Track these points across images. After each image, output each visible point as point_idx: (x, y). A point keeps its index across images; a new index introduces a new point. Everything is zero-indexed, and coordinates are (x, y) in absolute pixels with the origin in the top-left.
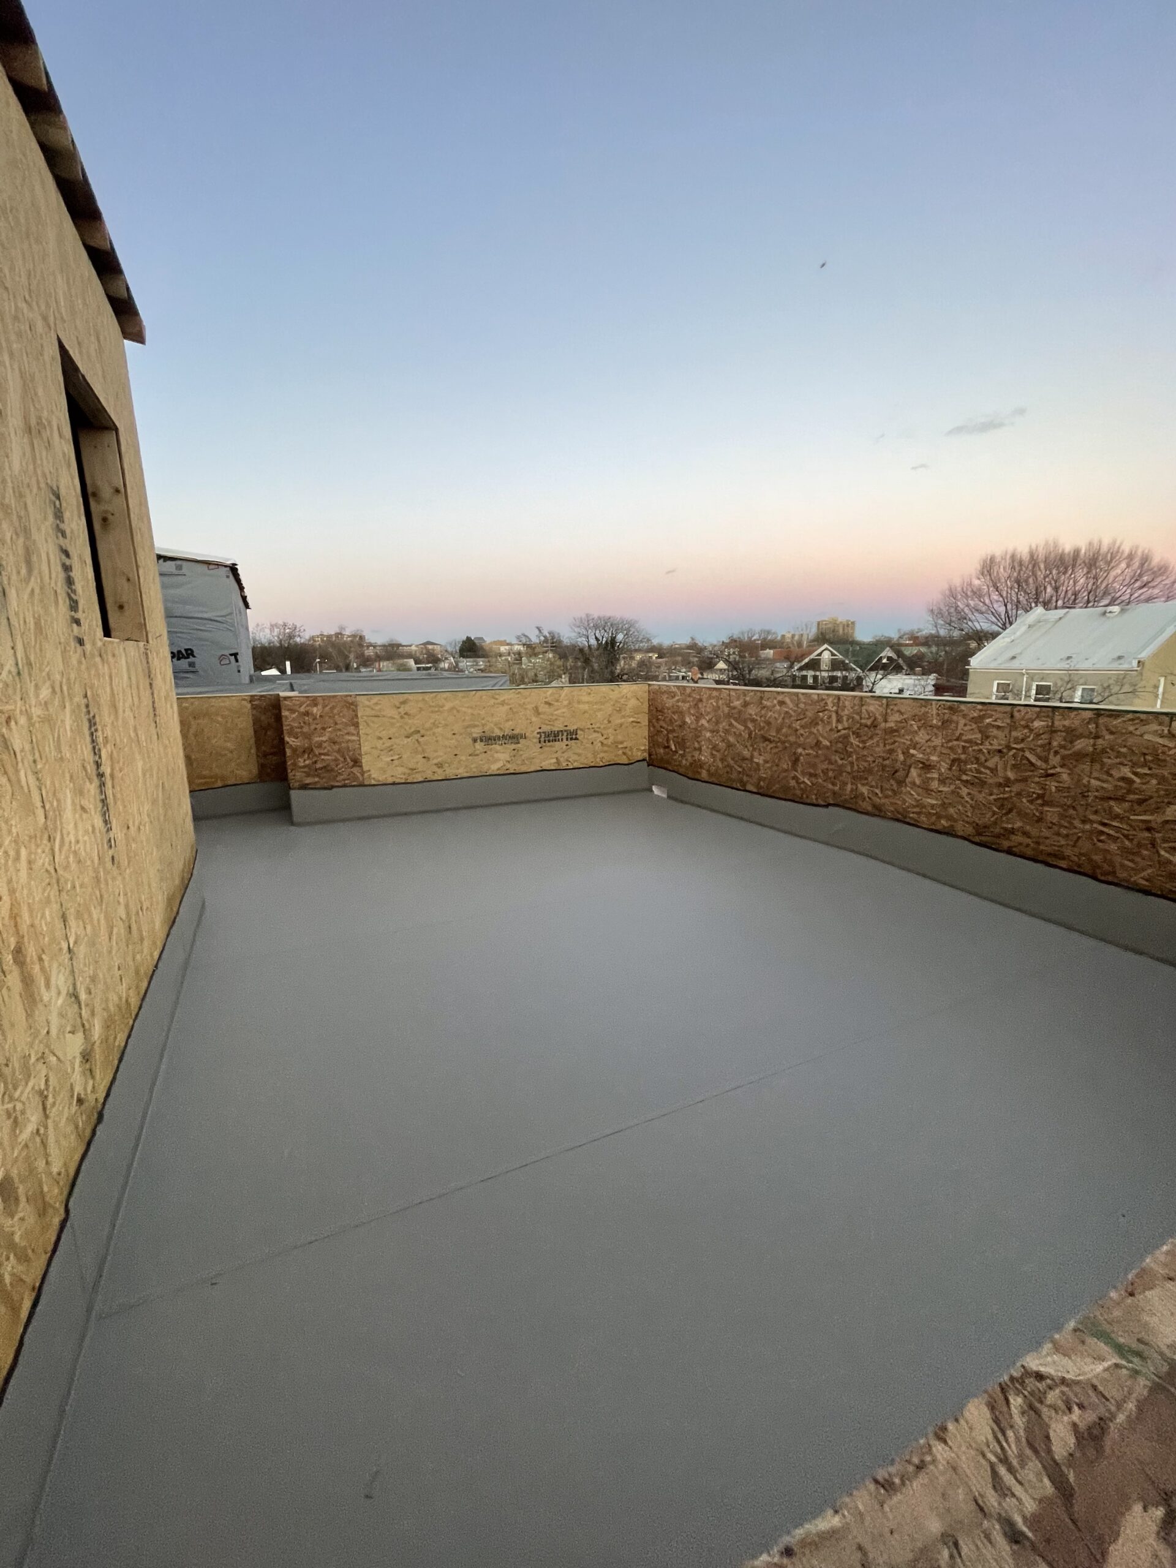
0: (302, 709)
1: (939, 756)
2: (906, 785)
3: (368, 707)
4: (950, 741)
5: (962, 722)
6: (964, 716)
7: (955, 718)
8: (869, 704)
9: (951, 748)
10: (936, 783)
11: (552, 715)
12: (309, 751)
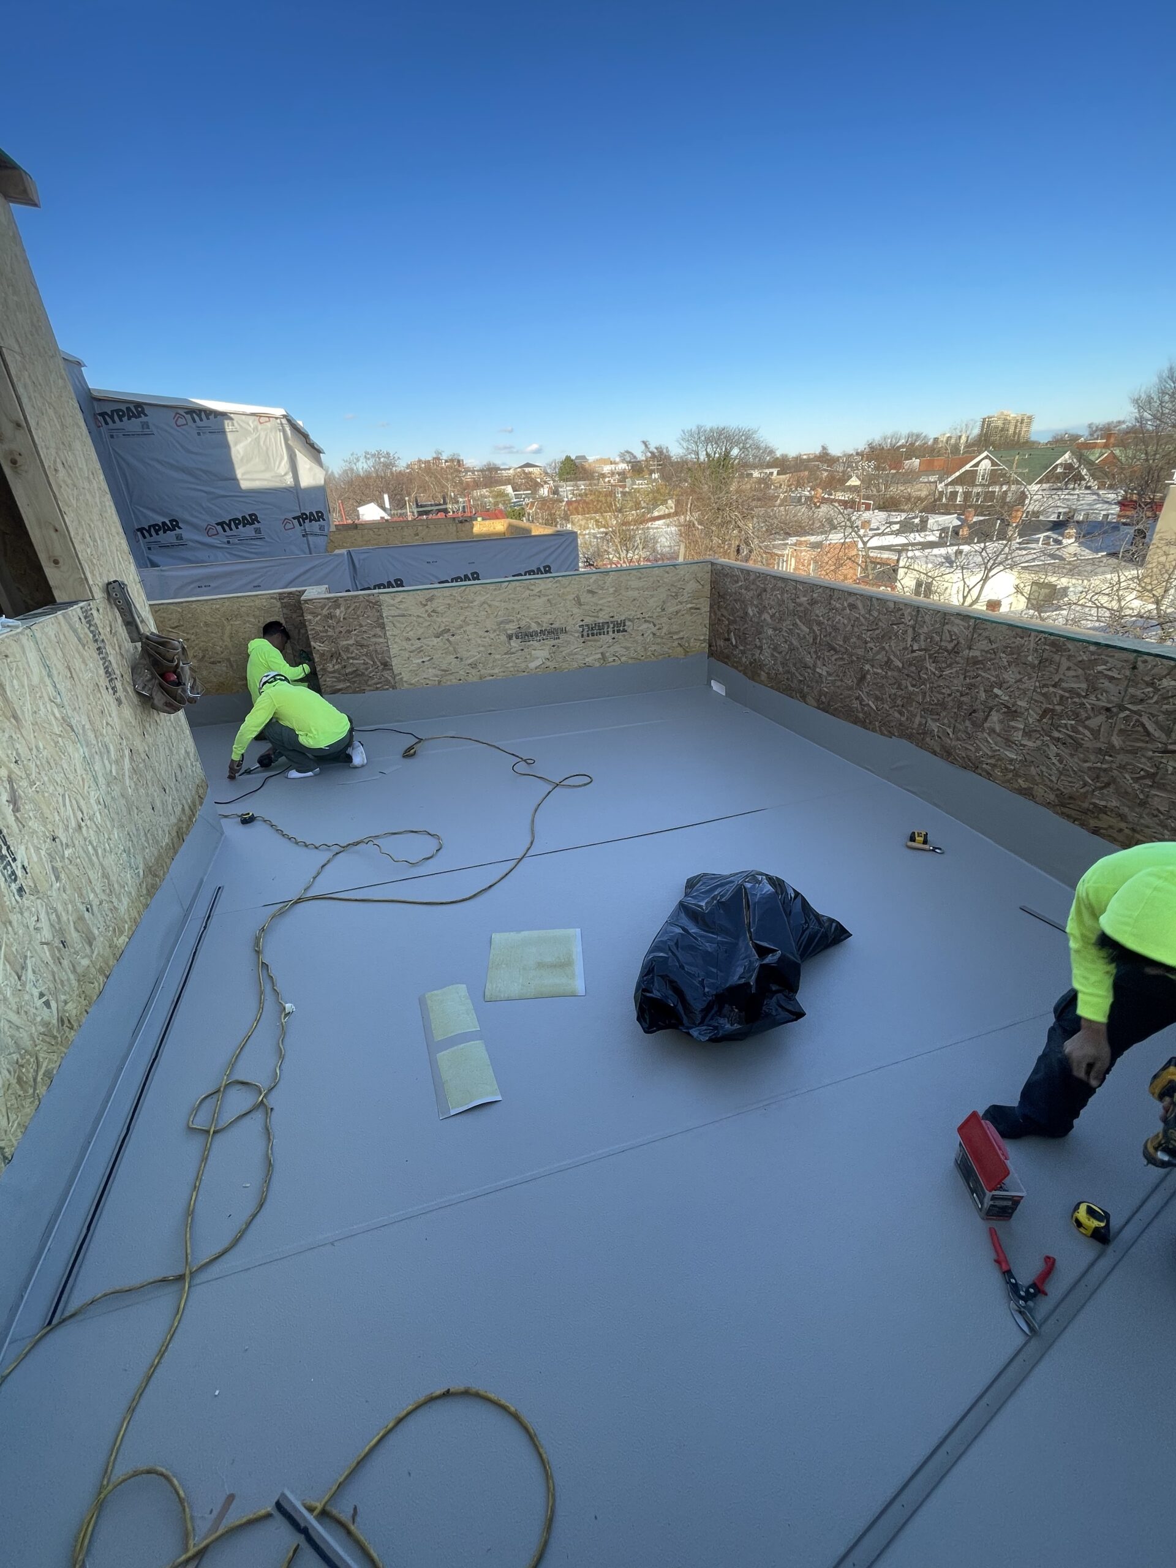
0: (325, 612)
1: (1029, 702)
2: (984, 730)
3: (393, 605)
4: (1045, 686)
5: (1065, 664)
6: (1069, 658)
7: (1057, 658)
8: (953, 624)
9: (1044, 695)
10: (1021, 733)
11: (597, 605)
12: (335, 655)
